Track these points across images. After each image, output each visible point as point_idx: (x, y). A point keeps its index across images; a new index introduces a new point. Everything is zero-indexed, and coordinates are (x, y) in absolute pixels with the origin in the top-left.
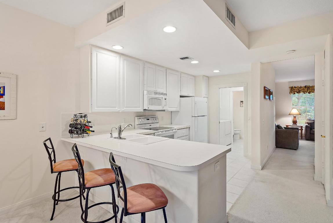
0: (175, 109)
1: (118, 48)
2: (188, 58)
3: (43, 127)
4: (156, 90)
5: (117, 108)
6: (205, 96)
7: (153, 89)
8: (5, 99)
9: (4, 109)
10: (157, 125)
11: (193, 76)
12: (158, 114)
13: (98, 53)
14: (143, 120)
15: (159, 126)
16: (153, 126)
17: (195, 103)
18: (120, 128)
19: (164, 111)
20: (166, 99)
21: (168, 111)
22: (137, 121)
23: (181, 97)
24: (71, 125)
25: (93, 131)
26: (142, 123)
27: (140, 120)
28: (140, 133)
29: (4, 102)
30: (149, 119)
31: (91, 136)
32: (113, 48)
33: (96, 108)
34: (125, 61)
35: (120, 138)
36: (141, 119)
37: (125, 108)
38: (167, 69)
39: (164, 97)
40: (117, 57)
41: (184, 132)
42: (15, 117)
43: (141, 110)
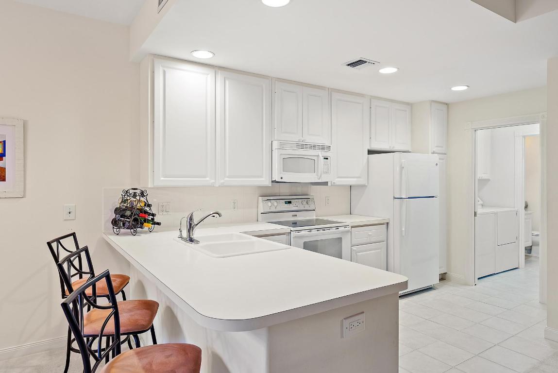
0: (355, 179)
1: (203, 55)
2: (366, 62)
3: (70, 213)
4: (303, 139)
5: (208, 179)
6: (435, 149)
7: (296, 138)
8: (7, 163)
9: (4, 180)
10: (312, 216)
11: (408, 104)
12: (315, 192)
13: (166, 69)
14: (275, 204)
15: (317, 218)
16: (301, 217)
17: (402, 168)
18: (191, 219)
19: (326, 183)
20: (327, 159)
21: (334, 185)
22: (263, 206)
23: (370, 152)
24: (117, 211)
25: (158, 224)
26: (273, 209)
27: (270, 204)
28: (245, 233)
29: (5, 168)
30: (290, 202)
31: (155, 232)
32: (193, 56)
33: (162, 179)
34: (227, 82)
35: (191, 240)
36: (272, 201)
37: (226, 179)
38: (331, 91)
39: (321, 154)
40: (208, 74)
41: (370, 233)
42: (22, 194)
43: (266, 182)
